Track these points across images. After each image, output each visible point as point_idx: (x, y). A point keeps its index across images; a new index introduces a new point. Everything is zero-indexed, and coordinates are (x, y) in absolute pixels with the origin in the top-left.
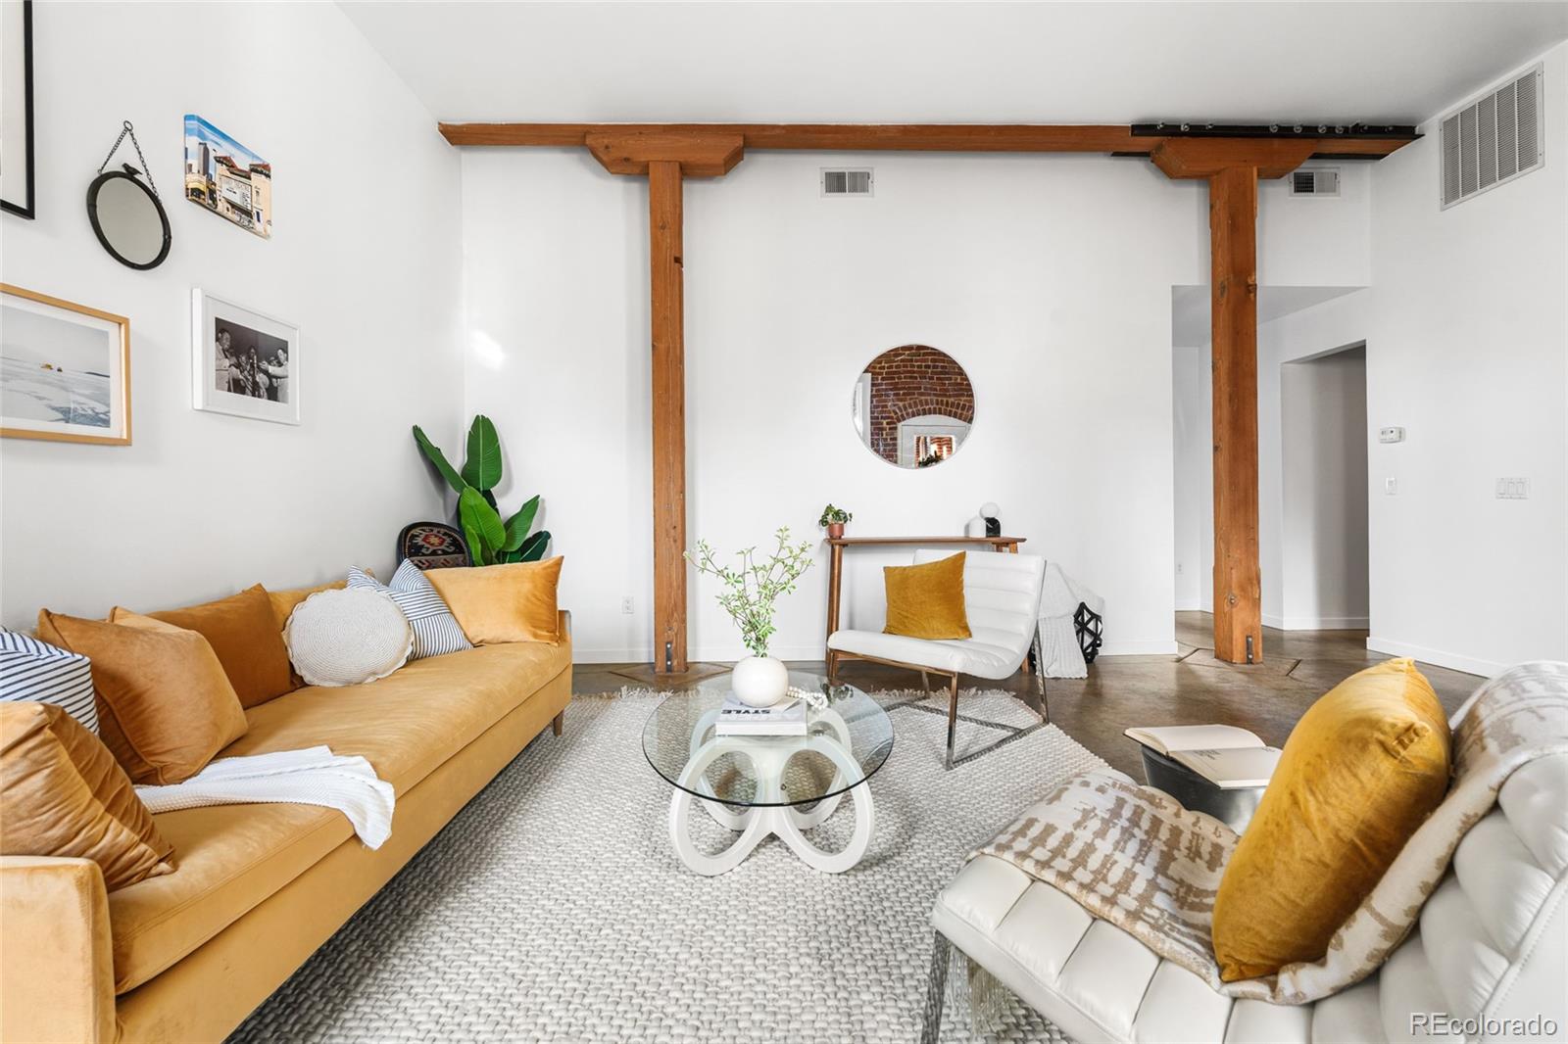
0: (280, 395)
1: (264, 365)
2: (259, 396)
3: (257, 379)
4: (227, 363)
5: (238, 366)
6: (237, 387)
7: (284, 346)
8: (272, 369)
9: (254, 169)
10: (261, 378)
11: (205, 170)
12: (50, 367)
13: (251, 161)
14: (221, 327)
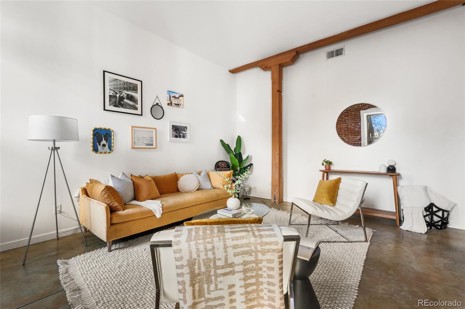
0: (185, 137)
1: (182, 132)
2: (181, 138)
4: (174, 132)
5: (176, 133)
6: (176, 137)
7: (186, 128)
8: (183, 132)
9: (180, 96)
10: (181, 135)
11: (170, 100)
12: (144, 138)
13: (179, 95)
14: (173, 127)
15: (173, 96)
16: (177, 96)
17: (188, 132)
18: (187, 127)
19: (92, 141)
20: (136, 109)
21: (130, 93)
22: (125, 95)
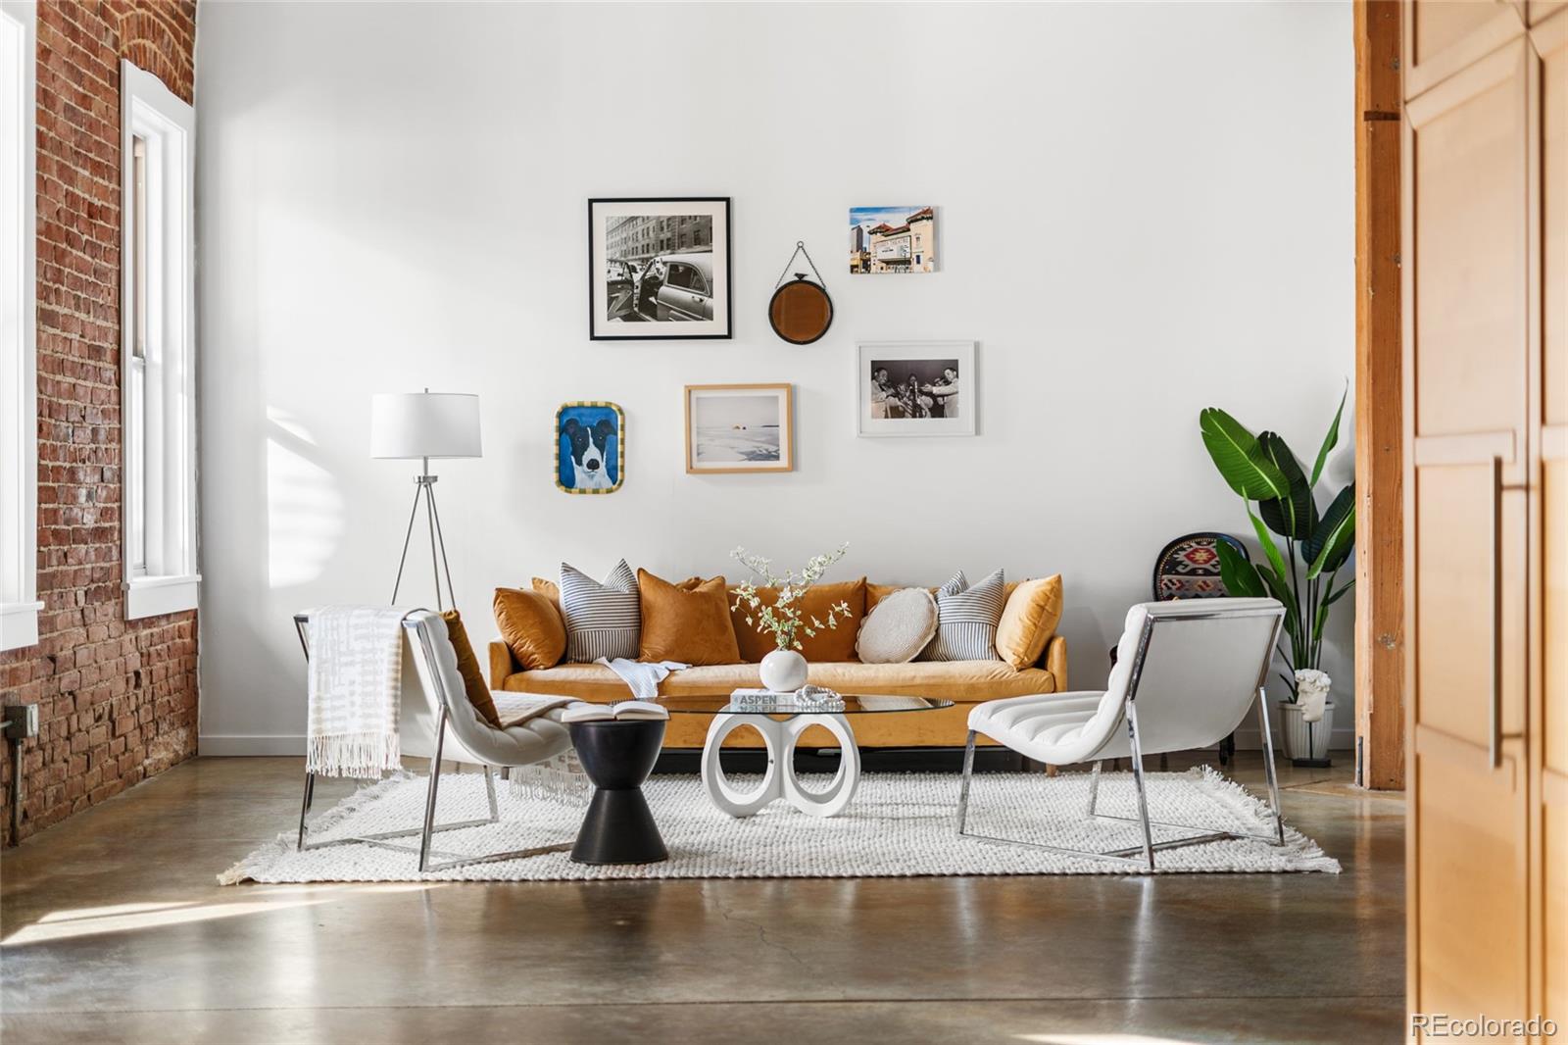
0: (947, 411)
1: (928, 388)
2: (921, 416)
3: (919, 402)
4: (884, 394)
5: (896, 395)
6: (895, 413)
7: (953, 365)
8: (936, 390)
9: (913, 220)
10: (924, 401)
11: (859, 246)
12: (738, 428)
13: (908, 215)
14: (877, 367)
15: (874, 225)
16: (897, 221)
17: (963, 385)
18: (956, 361)
19: (554, 450)
20: (706, 314)
21: (683, 257)
22: (664, 270)
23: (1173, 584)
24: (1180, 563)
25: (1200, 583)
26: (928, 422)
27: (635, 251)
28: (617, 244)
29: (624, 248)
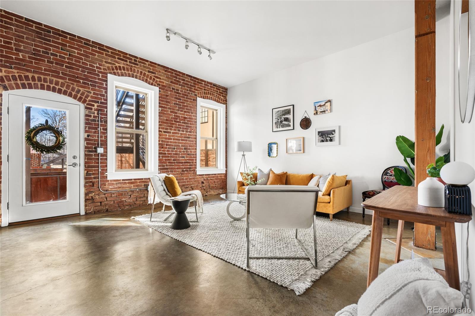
0: (333, 140)
1: (329, 136)
2: (328, 142)
3: (327, 139)
4: (320, 138)
5: (323, 138)
6: (322, 141)
7: (334, 131)
8: (330, 136)
10: (328, 139)
11: (316, 110)
13: (325, 102)
14: (319, 132)
15: (318, 105)
16: (323, 104)
17: (336, 135)
18: (335, 130)
19: (267, 150)
20: (290, 126)
21: (286, 116)
22: (283, 119)
23: (386, 178)
24: (388, 173)
25: (392, 178)
26: (329, 143)
27: (279, 116)
28: (276, 116)
29: (277, 116)
